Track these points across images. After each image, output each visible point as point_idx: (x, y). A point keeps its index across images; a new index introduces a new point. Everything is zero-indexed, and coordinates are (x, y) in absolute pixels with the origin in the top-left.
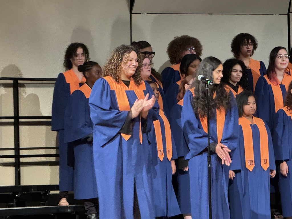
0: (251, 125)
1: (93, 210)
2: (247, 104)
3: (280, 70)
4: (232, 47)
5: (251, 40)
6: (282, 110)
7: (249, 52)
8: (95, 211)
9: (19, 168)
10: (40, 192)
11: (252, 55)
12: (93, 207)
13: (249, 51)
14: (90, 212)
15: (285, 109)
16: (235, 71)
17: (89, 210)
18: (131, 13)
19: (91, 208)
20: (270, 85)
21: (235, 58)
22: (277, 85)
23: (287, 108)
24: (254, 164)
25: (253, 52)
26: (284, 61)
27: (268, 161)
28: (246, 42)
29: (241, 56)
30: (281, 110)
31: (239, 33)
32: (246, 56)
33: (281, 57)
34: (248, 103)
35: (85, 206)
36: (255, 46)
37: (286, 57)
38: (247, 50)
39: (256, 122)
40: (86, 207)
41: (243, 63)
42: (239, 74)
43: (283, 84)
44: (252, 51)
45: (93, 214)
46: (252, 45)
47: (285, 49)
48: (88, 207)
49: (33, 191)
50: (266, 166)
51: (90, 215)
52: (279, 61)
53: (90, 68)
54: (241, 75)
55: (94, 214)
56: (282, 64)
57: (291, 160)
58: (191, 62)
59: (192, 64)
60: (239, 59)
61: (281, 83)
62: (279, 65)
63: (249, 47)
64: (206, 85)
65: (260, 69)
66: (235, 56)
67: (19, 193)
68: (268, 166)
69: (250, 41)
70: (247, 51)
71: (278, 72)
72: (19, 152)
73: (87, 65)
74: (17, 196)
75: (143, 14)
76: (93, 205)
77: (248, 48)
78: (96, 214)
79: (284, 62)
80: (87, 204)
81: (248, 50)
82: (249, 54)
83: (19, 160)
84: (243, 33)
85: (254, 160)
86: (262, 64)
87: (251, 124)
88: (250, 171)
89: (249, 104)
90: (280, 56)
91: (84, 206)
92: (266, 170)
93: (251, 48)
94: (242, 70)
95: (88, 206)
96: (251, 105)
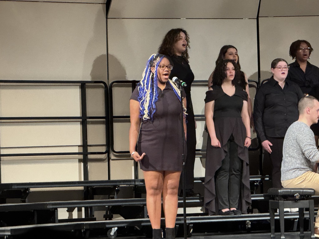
18: (107, 18)
75: (118, 18)
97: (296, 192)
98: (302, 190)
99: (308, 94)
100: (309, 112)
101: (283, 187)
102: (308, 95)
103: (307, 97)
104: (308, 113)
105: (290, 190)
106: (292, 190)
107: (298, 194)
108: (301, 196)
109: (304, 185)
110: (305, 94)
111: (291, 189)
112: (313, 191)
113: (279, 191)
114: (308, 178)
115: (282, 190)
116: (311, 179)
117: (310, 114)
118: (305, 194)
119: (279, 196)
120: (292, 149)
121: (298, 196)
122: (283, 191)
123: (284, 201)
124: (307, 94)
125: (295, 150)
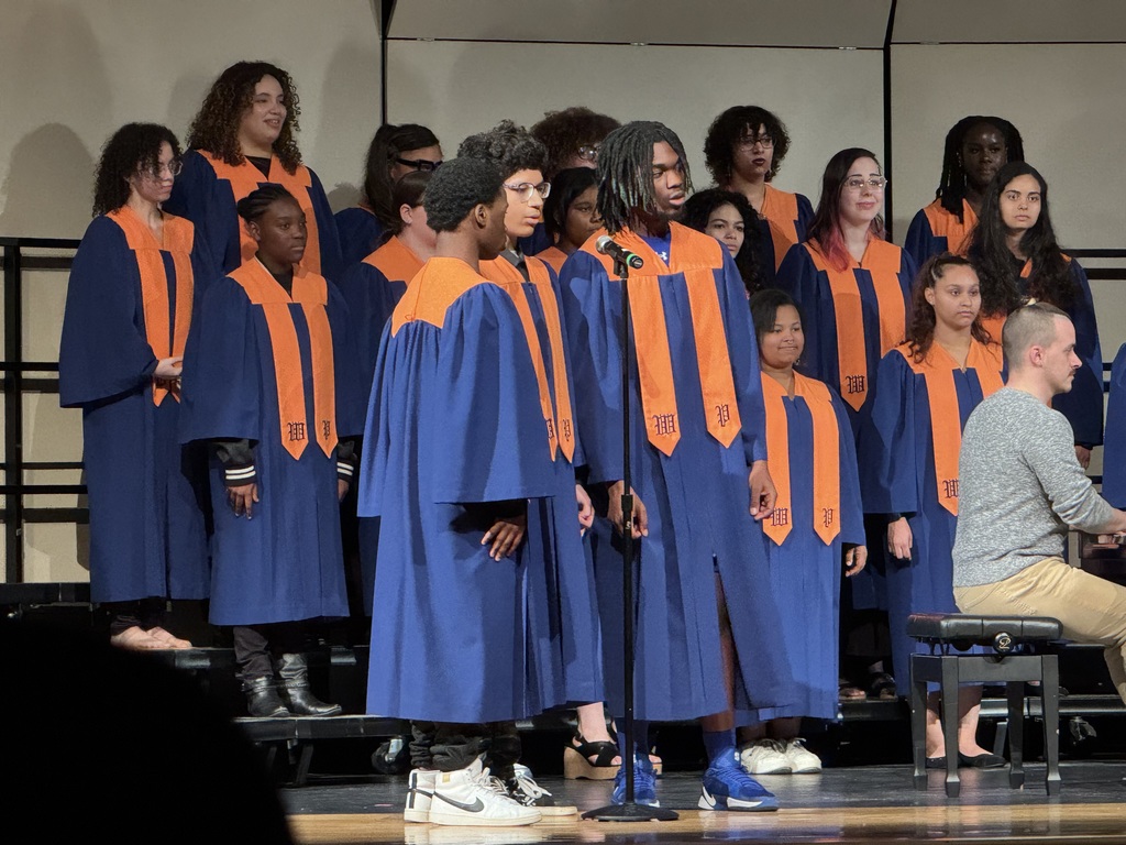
0: (785, 399)
1: (260, 666)
2: (771, 330)
3: (856, 223)
4: (706, 151)
5: (767, 127)
6: (899, 355)
7: (760, 165)
8: (264, 668)
9: (20, 526)
10: (84, 604)
11: (774, 174)
12: (261, 653)
13: (758, 162)
14: (251, 668)
15: (904, 351)
16: (720, 226)
17: (247, 663)
18: (385, 38)
19: (254, 658)
20: (825, 272)
21: (717, 185)
22: (845, 268)
23: (910, 347)
24: (790, 521)
25: (775, 165)
26: (867, 195)
27: (837, 515)
28: (750, 132)
29: (737, 178)
30: (895, 355)
31: (728, 107)
32: (751, 178)
33: (857, 183)
34: (776, 328)
35: (236, 649)
36: (781, 145)
37: (876, 183)
38: (752, 157)
39: (803, 391)
40: (240, 656)
41: (746, 198)
42: (733, 235)
43: (864, 267)
44: (770, 161)
45: (260, 677)
46: (768, 141)
47: (871, 155)
48: (245, 654)
49: (64, 601)
50: (828, 529)
51: (249, 682)
52: (853, 194)
53: (260, 209)
54: (740, 238)
55: (264, 678)
56: (860, 205)
57: (921, 515)
58: (576, 193)
59: (580, 200)
60: (731, 189)
61: (860, 264)
62: (852, 209)
63: (761, 150)
64: (622, 268)
65: (797, 219)
66: (717, 179)
67: (18, 610)
68: (836, 530)
69: (762, 130)
70: (754, 161)
71: (850, 231)
72: (19, 478)
73: (258, 201)
74: (11, 615)
75: (422, 40)
76: (261, 649)
77: (757, 153)
78: (267, 676)
79: (868, 200)
80: (244, 645)
81: (759, 157)
82: (761, 170)
83: (19, 500)
84: (741, 107)
85: (790, 510)
86: (802, 201)
87: (787, 397)
88: (775, 544)
89: (778, 331)
90: (855, 178)
91: (234, 652)
92: (829, 543)
93: (767, 151)
94: (744, 222)
95: (245, 649)
96: (786, 333)
97: (1001, 629)
98: (1019, 623)
99: (1035, 296)
100: (1037, 360)
101: (960, 612)
102: (1032, 302)
103: (1033, 308)
104: (1035, 365)
105: (979, 622)
106: (986, 622)
107: (1004, 634)
108: (1016, 641)
109: (1030, 607)
110: (1023, 299)
111: (983, 618)
112: (1054, 626)
113: (944, 623)
114: (1045, 583)
115: (953, 622)
116: (1055, 587)
117: (1041, 366)
118: (1027, 634)
119: (942, 642)
120: (1001, 485)
121: (1004, 641)
122: (957, 625)
123: (961, 658)
124: (1030, 298)
125: (1012, 488)
